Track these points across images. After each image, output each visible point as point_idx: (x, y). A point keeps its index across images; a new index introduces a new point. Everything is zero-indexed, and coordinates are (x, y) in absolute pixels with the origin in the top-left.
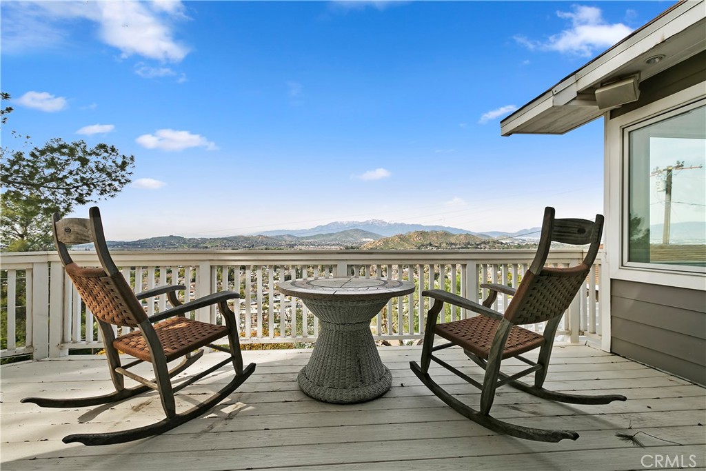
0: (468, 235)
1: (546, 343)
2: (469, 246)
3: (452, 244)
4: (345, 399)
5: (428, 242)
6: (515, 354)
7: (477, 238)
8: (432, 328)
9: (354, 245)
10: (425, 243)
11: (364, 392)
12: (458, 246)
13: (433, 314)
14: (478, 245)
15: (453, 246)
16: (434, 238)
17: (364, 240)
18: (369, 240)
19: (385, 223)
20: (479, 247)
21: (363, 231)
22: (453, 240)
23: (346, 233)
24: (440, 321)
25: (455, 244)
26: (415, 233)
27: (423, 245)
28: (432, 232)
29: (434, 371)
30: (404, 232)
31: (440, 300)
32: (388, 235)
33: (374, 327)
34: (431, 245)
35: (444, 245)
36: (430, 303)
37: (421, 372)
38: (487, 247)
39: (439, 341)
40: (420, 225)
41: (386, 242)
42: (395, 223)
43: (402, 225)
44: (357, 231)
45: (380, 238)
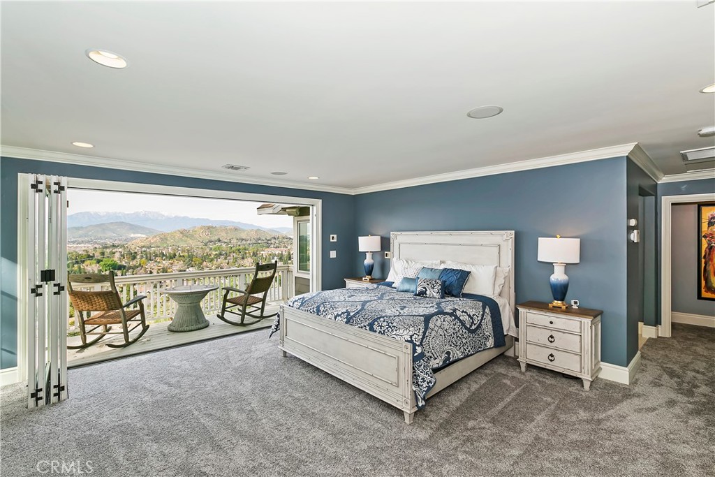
0: (258, 231)
1: (263, 300)
2: (260, 242)
3: (243, 239)
4: (193, 329)
5: (216, 238)
6: (250, 305)
7: (268, 234)
8: (225, 300)
9: (116, 243)
10: (213, 239)
11: (199, 326)
12: (249, 242)
13: (226, 295)
14: (268, 240)
15: (244, 242)
16: (223, 234)
17: (132, 235)
18: (139, 235)
19: (164, 216)
20: (269, 242)
21: (130, 225)
22: (243, 236)
23: (102, 227)
24: (228, 298)
25: (246, 240)
26: (201, 228)
27: (211, 241)
28: (221, 227)
29: (227, 316)
30: (187, 227)
31: (228, 290)
32: (167, 229)
33: (202, 304)
34: (219, 241)
35: (234, 241)
36: (224, 292)
37: (222, 318)
38: (277, 242)
39: (228, 304)
40: (207, 219)
41: (164, 238)
42: (176, 217)
43: (185, 218)
44: (121, 224)
45: (155, 234)
